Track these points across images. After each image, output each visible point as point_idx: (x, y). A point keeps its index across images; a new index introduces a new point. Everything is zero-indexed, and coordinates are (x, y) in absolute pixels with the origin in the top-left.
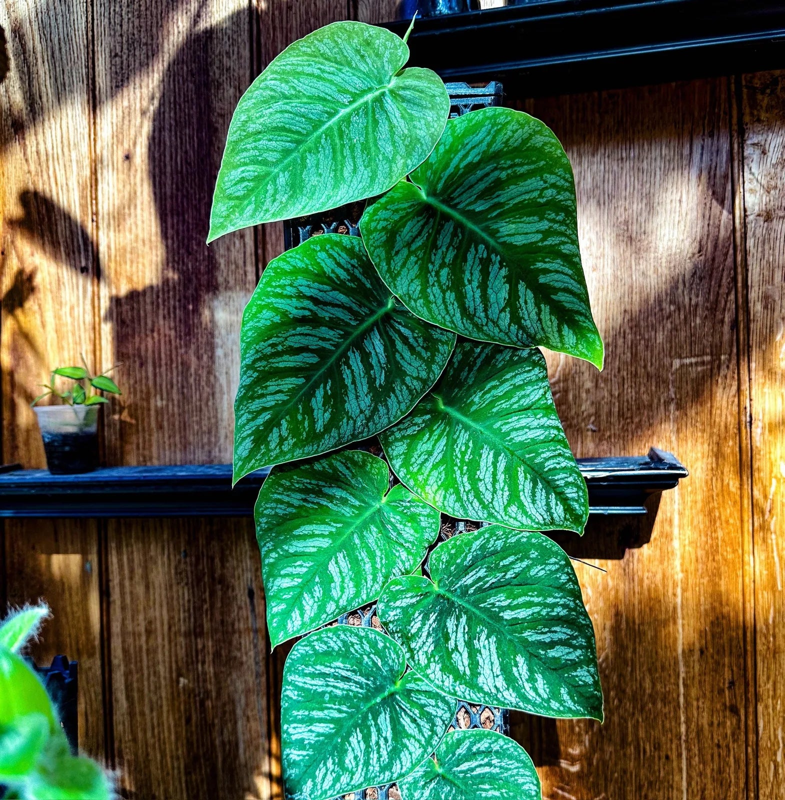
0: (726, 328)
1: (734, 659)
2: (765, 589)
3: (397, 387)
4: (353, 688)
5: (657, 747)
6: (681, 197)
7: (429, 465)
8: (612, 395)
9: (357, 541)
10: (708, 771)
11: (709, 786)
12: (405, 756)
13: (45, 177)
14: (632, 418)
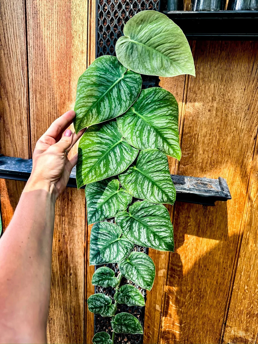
0: (252, 139)
1: (234, 245)
2: (248, 225)
3: (123, 162)
4: (108, 238)
5: (205, 266)
6: (246, 87)
7: (130, 183)
8: (208, 157)
9: (110, 201)
10: (220, 275)
11: (220, 279)
12: (119, 256)
13: (8, 48)
14: (214, 165)
